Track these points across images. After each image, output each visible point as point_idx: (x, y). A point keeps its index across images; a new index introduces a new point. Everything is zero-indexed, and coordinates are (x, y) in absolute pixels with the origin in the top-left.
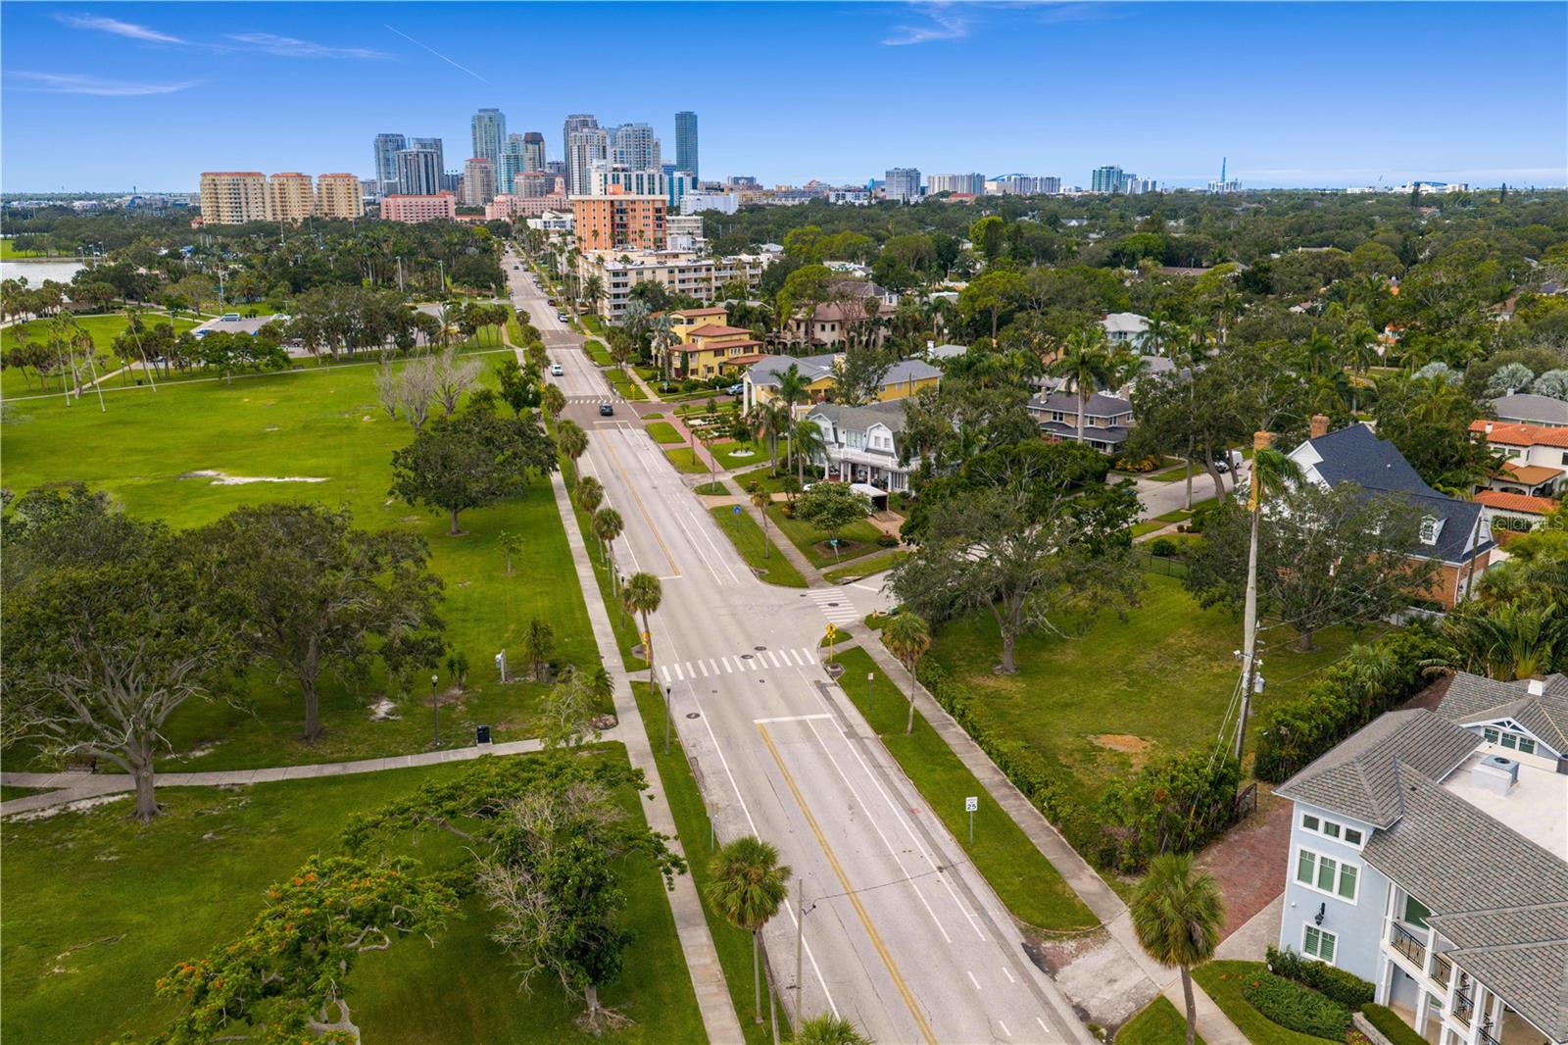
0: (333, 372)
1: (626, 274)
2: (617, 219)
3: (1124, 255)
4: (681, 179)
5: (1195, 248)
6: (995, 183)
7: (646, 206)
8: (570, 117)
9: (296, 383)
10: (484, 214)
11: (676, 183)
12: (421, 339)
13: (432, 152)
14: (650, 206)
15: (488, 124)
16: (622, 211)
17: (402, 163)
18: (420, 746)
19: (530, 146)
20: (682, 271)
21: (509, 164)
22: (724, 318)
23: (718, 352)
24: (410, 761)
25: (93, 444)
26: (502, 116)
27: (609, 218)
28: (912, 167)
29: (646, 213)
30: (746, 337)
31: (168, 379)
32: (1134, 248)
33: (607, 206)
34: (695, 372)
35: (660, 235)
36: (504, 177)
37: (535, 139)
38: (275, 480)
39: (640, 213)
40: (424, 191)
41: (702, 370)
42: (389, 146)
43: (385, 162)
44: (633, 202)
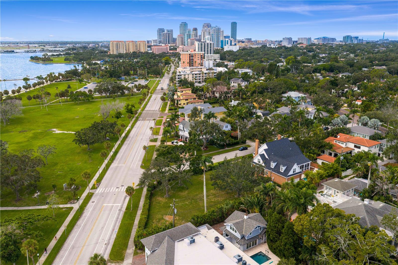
0: (104, 101)
1: (181, 76)
2: (191, 58)
3: (318, 70)
4: (228, 41)
5: (339, 68)
6: (316, 40)
7: (198, 55)
8: (204, 24)
9: (93, 103)
10: (176, 50)
11: (226, 42)
12: (126, 92)
13: (170, 32)
14: (199, 55)
15: (184, 25)
16: (192, 56)
17: (163, 36)
18: (36, 204)
19: (194, 31)
20: (196, 74)
21: (187, 36)
22: (191, 91)
23: (186, 100)
24: (31, 208)
25: (38, 120)
26: (187, 24)
27: (189, 58)
28: (290, 37)
29: (198, 57)
30: (195, 96)
31: (67, 101)
32: (320, 68)
33: (189, 56)
34: (180, 104)
35: (202, 62)
36: (186, 39)
37: (195, 29)
38: (66, 132)
39: (197, 57)
40: (168, 43)
41: (182, 104)
42: (161, 31)
43: (159, 35)
44: (195, 54)
